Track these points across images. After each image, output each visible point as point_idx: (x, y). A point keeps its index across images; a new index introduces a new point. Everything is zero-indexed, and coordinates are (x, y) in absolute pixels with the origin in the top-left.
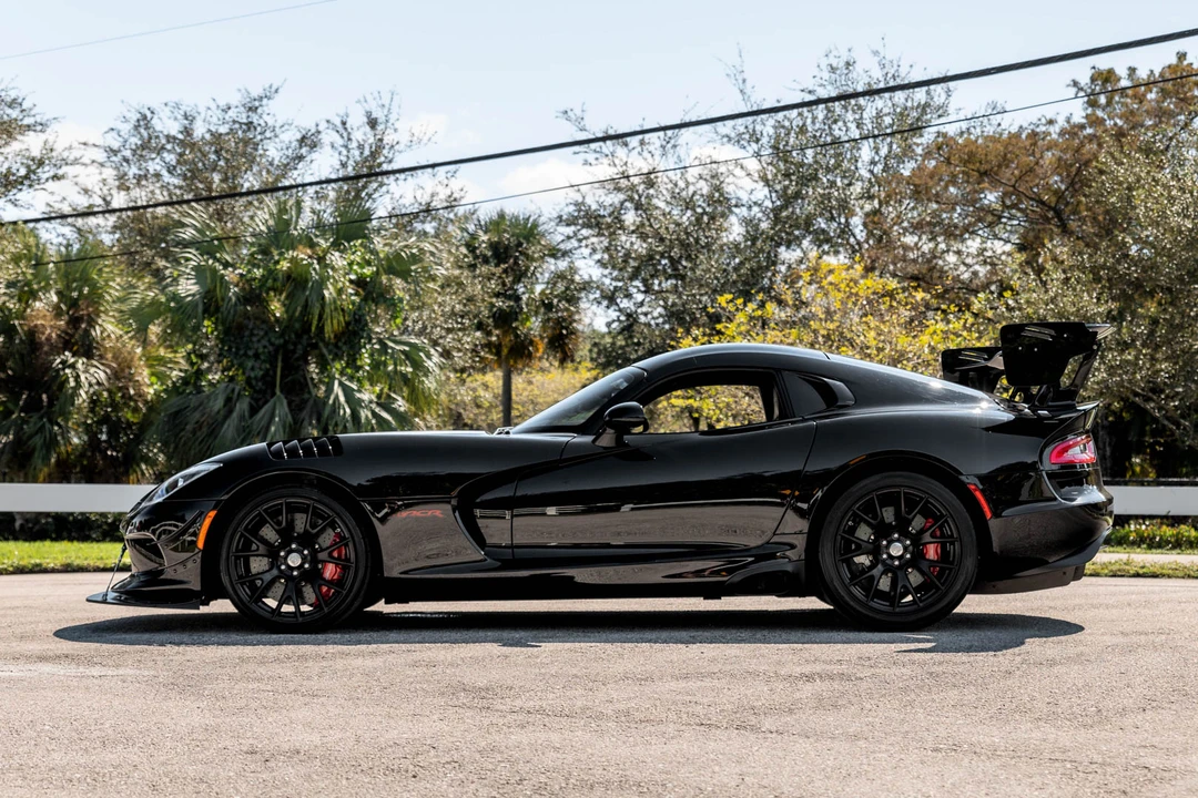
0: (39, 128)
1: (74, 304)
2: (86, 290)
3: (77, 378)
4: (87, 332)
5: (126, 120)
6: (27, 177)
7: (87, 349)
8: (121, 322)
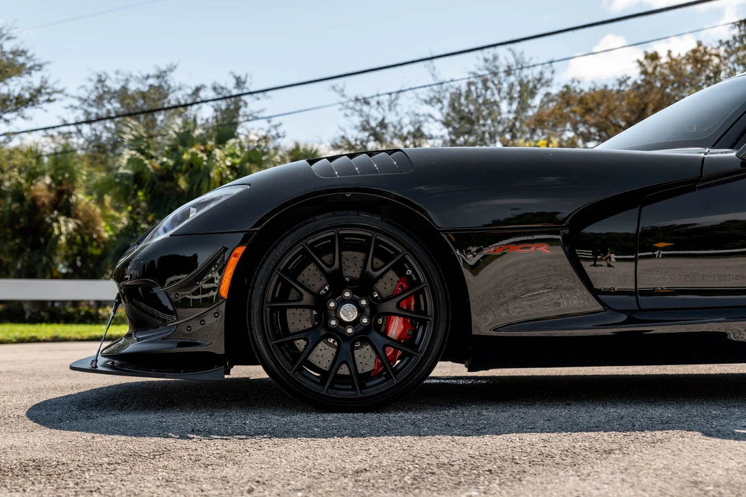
0: (37, 68)
1: (60, 183)
2: (67, 175)
3: (59, 228)
4: (67, 200)
5: (90, 80)
6: (30, 100)
7: (68, 210)
8: (89, 194)
